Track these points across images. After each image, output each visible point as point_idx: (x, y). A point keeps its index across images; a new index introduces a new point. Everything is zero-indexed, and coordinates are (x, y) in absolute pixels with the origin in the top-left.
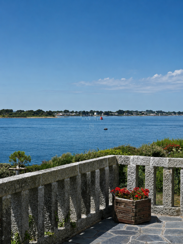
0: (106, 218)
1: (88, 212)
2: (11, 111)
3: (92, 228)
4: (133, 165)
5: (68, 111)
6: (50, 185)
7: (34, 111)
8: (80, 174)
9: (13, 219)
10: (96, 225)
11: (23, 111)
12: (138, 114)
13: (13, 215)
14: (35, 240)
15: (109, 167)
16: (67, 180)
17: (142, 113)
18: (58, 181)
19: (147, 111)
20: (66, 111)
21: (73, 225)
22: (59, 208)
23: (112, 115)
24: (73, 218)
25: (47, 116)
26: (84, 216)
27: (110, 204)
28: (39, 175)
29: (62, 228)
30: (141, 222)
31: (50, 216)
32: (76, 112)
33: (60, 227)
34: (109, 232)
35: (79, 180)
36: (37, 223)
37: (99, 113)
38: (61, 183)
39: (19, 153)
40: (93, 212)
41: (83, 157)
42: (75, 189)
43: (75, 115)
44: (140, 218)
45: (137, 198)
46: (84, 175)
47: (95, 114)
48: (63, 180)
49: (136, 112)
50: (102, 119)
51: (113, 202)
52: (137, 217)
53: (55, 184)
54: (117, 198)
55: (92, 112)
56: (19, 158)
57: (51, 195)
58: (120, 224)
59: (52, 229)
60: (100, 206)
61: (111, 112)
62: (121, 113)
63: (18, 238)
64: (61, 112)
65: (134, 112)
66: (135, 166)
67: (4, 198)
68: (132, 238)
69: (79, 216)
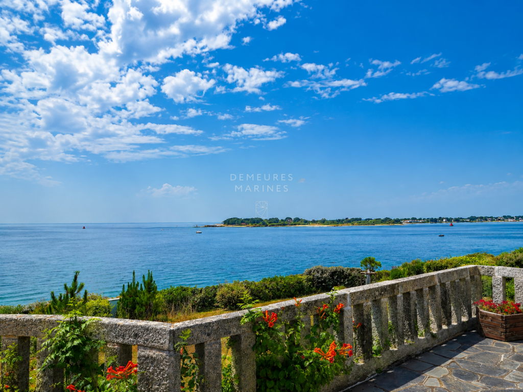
0: (469, 331)
1: (449, 324)
2: (360, 219)
3: (455, 340)
4: (499, 276)
5: (415, 219)
6: (409, 293)
7: (382, 218)
8: (438, 284)
9: (373, 325)
10: (459, 337)
11: (371, 219)
12: (494, 220)
13: (373, 320)
14: (395, 347)
15: (471, 277)
16: (426, 289)
17: (497, 219)
18: (416, 290)
19: (504, 217)
20: (414, 219)
21: (433, 336)
22: (418, 317)
23: (463, 221)
24: (434, 328)
25: (394, 223)
26: (444, 327)
27: (474, 316)
28: (398, 284)
29: (422, 338)
30: (514, 339)
31: (409, 324)
32: (424, 219)
33: (420, 336)
34: (475, 346)
35: (438, 290)
36: (397, 331)
37: (449, 220)
38: (420, 292)
39: (370, 258)
40: (454, 323)
41: (435, 263)
42: (434, 299)
43: (423, 222)
44: (512, 335)
45: (507, 313)
46: (443, 285)
47: (444, 220)
48: (421, 290)
49: (491, 217)
50: (452, 225)
51: (477, 314)
52: (507, 334)
53: (413, 292)
54: (481, 310)
55: (441, 219)
56: (370, 264)
57: (409, 303)
58: (487, 339)
59: (412, 338)
60: (462, 317)
61: (461, 218)
62: (472, 219)
63: (379, 343)
64: (409, 219)
65: (489, 218)
66: (501, 277)
67: (364, 304)
68: (504, 357)
69: (440, 327)
